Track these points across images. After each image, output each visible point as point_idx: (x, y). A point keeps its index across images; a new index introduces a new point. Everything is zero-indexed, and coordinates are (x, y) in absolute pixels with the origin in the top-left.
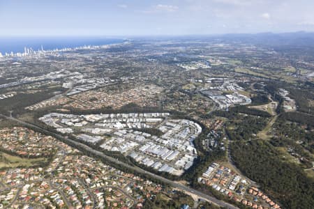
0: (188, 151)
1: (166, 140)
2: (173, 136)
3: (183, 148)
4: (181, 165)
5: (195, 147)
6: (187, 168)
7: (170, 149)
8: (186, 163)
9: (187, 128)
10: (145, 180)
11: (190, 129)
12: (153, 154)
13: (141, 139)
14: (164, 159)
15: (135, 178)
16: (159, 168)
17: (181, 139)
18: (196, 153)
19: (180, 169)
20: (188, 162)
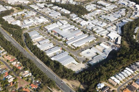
0: (109, 39)
1: (86, 20)
2: (99, 17)
3: (104, 33)
4: (87, 56)
5: (122, 35)
6: (94, 62)
7: (84, 32)
8: (97, 54)
9: (123, 10)
10: (25, 69)
11: (127, 10)
12: (59, 35)
13: (55, 15)
14: (69, 44)
15: (14, 63)
16: (55, 55)
17: (107, 21)
18: (119, 42)
19: (84, 62)
20: (101, 53)
